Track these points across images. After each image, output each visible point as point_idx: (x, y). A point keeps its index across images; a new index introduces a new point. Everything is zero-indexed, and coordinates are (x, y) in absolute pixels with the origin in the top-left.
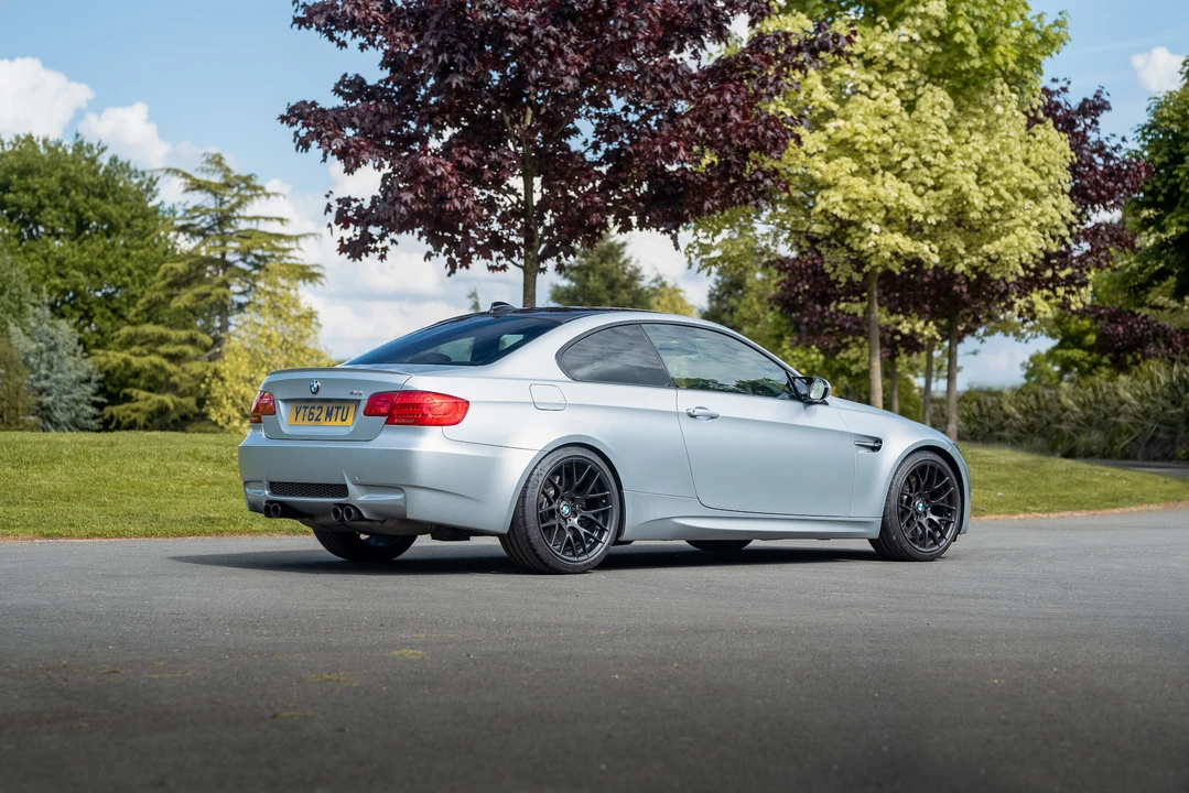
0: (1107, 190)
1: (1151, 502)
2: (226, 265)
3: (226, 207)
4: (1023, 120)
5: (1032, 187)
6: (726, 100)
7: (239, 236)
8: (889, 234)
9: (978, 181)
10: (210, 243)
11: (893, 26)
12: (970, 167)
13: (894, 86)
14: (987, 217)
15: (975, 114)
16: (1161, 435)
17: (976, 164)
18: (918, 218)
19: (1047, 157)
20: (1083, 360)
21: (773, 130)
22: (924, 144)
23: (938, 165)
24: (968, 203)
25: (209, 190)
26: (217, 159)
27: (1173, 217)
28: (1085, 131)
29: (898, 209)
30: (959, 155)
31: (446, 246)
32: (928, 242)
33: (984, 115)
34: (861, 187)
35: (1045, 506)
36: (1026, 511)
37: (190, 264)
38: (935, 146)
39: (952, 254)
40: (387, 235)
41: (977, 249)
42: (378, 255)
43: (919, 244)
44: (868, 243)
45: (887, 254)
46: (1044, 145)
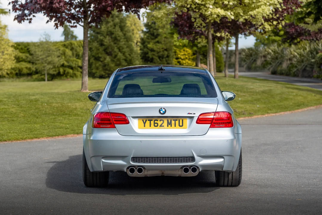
1: (311, 106)
8: (216, 9)
16: (308, 69)
18: (226, 3)
20: (279, 40)
31: (54, 19)
32: (230, 11)
35: (274, 110)
36: (268, 113)
39: (238, 15)
40: (32, 14)
41: (247, 13)
42: (28, 21)
43: (227, 12)
44: (208, 12)
45: (215, 16)
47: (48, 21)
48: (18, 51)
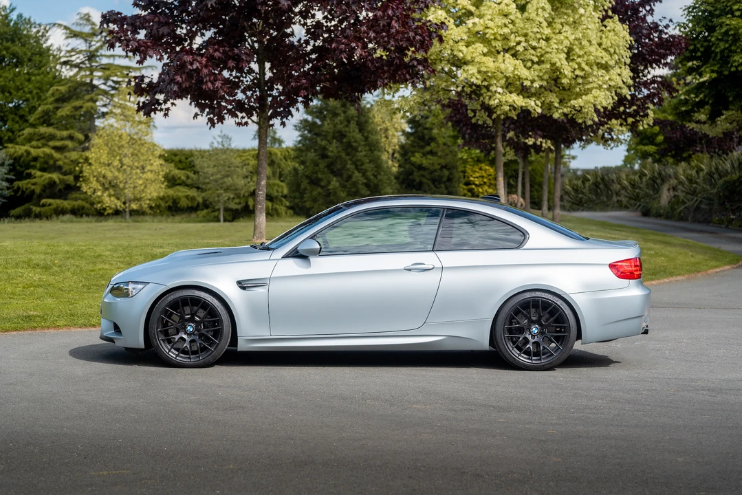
1: (679, 275)
2: (94, 87)
3: (93, 48)
4: (597, 15)
5: (604, 62)
6: (388, 14)
7: (102, 68)
8: (508, 94)
9: (567, 59)
10: (83, 73)
12: (562, 49)
14: (573, 82)
15: (566, 14)
16: (703, 206)
17: (566, 47)
18: (527, 83)
19: (613, 42)
20: (655, 153)
21: (420, 35)
22: (531, 34)
23: (541, 48)
24: (561, 73)
25: (82, 38)
26: (87, 17)
27: (707, 67)
28: (645, 15)
29: (514, 78)
30: (555, 41)
31: (207, 110)
32: (534, 99)
33: (572, 14)
34: (489, 63)
37: (70, 87)
38: (539, 36)
39: (551, 106)
40: (169, 100)
41: (567, 103)
42: (162, 113)
43: (528, 100)
44: (494, 100)
45: (507, 108)
46: (612, 33)
47: (196, 115)
48: (172, 165)
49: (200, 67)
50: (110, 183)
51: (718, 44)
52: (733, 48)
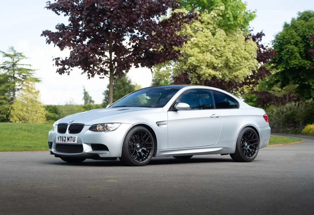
0: (264, 58)
2: (15, 78)
3: (14, 61)
4: (244, 38)
5: (247, 57)
6: (166, 31)
7: (18, 70)
8: (208, 69)
9: (232, 55)
10: (10, 72)
11: (209, 13)
12: (230, 51)
13: (209, 29)
14: (234, 65)
15: (231, 37)
17: (232, 50)
18: (216, 65)
19: (251, 49)
21: (179, 39)
22: (218, 45)
23: (221, 51)
24: (229, 61)
25: (10, 57)
26: (12, 48)
27: (280, 66)
28: (258, 42)
29: (210, 62)
30: (227, 48)
31: (87, 71)
32: (219, 72)
33: (234, 37)
34: (200, 56)
37: (4, 77)
38: (221, 45)
39: (225, 75)
40: (70, 68)
41: (232, 74)
42: (67, 73)
43: (216, 72)
44: (202, 72)
45: (207, 75)
46: (250, 45)
47: (82, 73)
48: (47, 111)
49: (87, 51)
50: (22, 118)
51: (285, 56)
52: (291, 57)
